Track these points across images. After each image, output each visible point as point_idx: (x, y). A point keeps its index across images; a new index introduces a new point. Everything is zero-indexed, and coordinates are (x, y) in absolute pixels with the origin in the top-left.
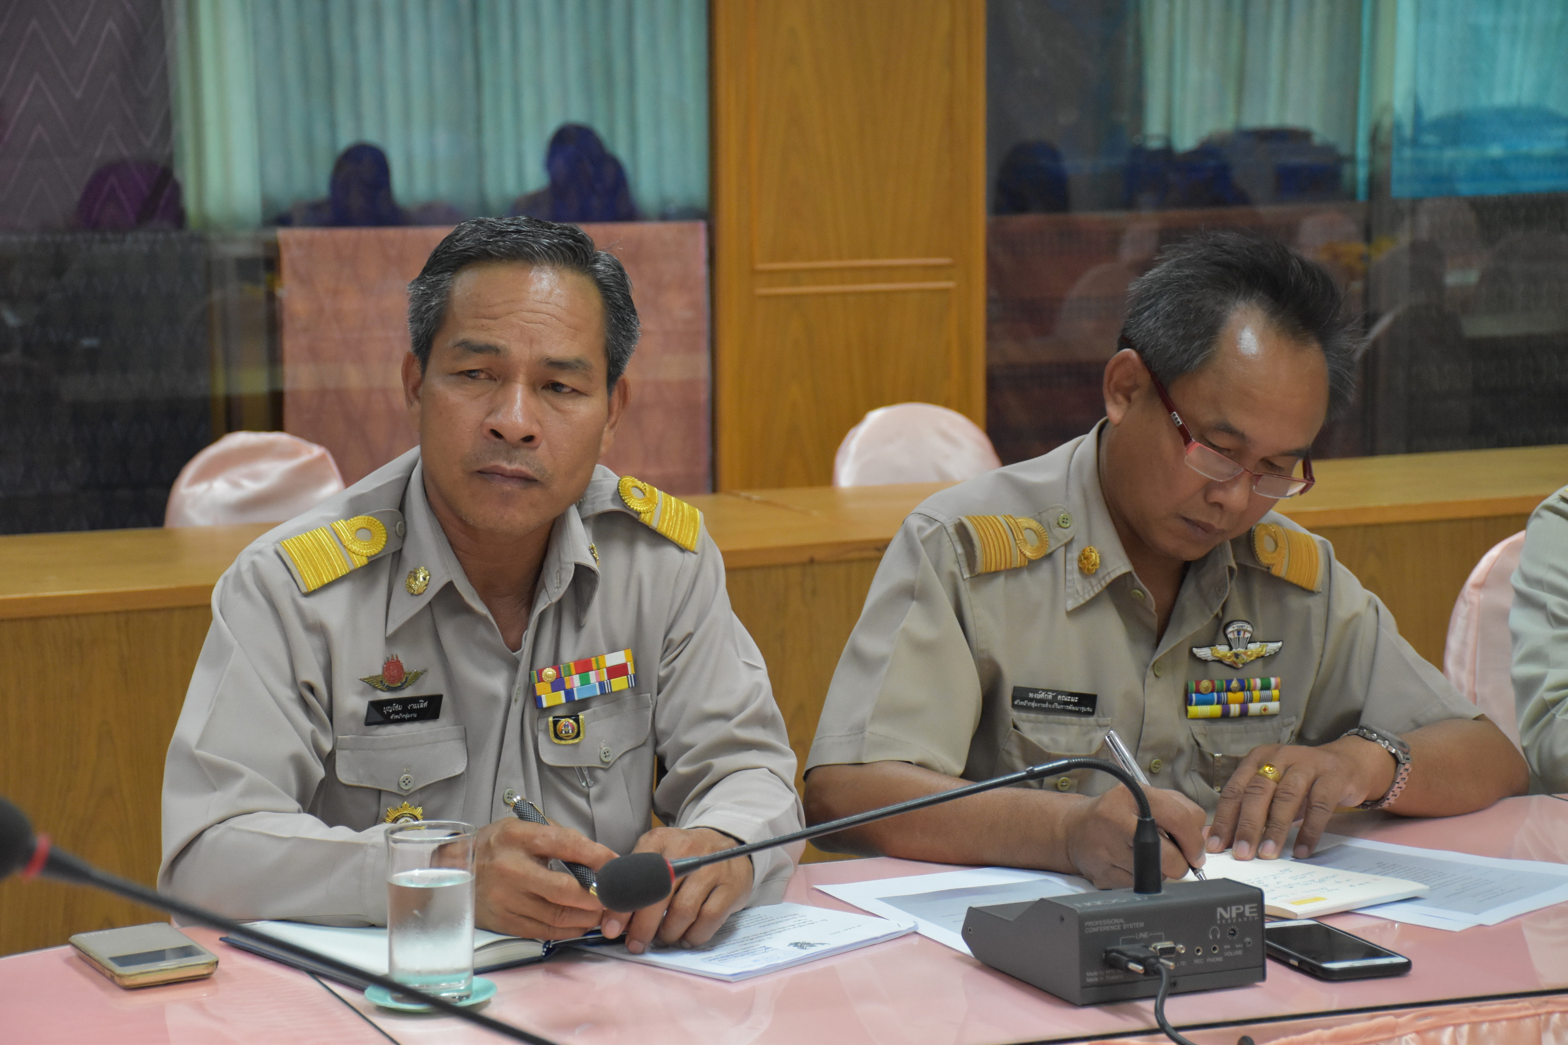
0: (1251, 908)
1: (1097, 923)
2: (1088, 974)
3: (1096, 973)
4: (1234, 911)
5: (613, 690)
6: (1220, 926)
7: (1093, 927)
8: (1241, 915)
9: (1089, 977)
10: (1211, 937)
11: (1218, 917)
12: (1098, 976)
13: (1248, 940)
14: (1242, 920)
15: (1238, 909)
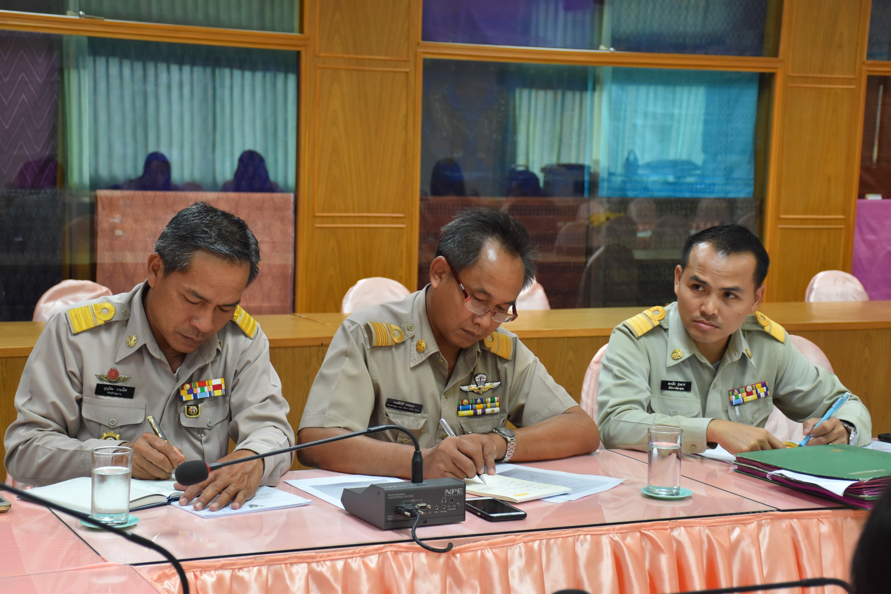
0: (460, 490)
1: (393, 495)
2: (389, 516)
3: (392, 516)
4: (453, 491)
5: (215, 395)
6: (446, 497)
7: (391, 496)
8: (456, 493)
9: (388, 518)
10: (442, 502)
11: (446, 494)
12: (393, 517)
13: (458, 503)
14: (456, 495)
15: (454, 490)
